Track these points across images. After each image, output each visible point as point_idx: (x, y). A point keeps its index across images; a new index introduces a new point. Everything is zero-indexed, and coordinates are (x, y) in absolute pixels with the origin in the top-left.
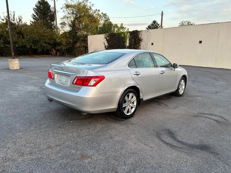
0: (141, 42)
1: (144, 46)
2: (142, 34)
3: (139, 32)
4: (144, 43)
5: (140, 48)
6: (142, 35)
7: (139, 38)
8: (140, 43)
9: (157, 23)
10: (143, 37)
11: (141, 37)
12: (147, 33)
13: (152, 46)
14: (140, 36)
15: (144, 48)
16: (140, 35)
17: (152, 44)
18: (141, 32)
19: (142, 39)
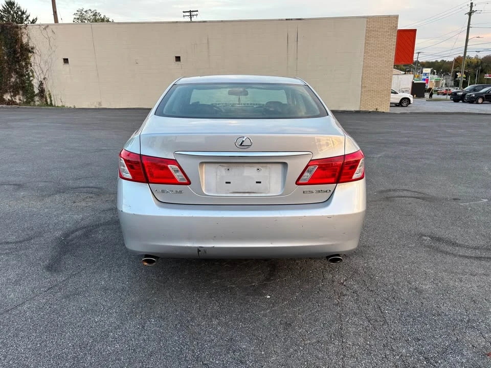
0: (30, 55)
1: (42, 66)
2: (31, 35)
3: (21, 29)
4: (39, 58)
5: (31, 71)
6: (29, 38)
7: (22, 45)
8: (28, 58)
9: (18, 8)
10: (35, 43)
11: (28, 42)
12: (44, 32)
13: (67, 65)
14: (25, 40)
15: (45, 72)
16: (25, 36)
17: (66, 61)
18: (25, 28)
19: (32, 48)
